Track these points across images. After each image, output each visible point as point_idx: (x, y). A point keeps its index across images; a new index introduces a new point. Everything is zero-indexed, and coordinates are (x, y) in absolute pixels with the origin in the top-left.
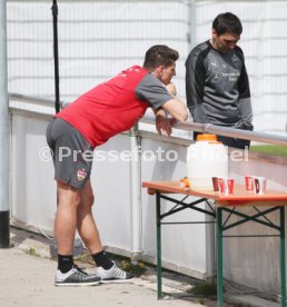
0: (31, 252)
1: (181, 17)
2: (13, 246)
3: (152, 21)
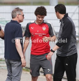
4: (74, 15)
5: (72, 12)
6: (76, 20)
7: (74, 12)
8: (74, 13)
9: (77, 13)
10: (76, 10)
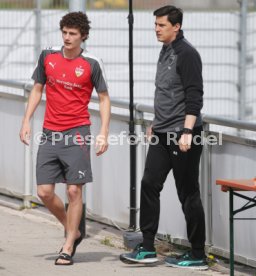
0: (106, 242)
1: (232, 27)
2: (88, 236)
3: (205, 30)
4: (23, 35)
5: (19, 26)
6: (29, 46)
7: (23, 26)
8: (23, 29)
9: (30, 29)
10: (29, 20)
